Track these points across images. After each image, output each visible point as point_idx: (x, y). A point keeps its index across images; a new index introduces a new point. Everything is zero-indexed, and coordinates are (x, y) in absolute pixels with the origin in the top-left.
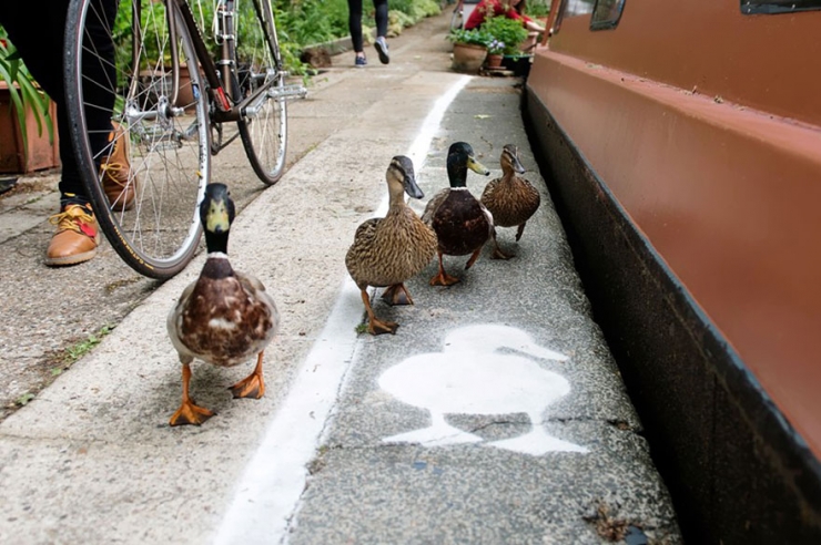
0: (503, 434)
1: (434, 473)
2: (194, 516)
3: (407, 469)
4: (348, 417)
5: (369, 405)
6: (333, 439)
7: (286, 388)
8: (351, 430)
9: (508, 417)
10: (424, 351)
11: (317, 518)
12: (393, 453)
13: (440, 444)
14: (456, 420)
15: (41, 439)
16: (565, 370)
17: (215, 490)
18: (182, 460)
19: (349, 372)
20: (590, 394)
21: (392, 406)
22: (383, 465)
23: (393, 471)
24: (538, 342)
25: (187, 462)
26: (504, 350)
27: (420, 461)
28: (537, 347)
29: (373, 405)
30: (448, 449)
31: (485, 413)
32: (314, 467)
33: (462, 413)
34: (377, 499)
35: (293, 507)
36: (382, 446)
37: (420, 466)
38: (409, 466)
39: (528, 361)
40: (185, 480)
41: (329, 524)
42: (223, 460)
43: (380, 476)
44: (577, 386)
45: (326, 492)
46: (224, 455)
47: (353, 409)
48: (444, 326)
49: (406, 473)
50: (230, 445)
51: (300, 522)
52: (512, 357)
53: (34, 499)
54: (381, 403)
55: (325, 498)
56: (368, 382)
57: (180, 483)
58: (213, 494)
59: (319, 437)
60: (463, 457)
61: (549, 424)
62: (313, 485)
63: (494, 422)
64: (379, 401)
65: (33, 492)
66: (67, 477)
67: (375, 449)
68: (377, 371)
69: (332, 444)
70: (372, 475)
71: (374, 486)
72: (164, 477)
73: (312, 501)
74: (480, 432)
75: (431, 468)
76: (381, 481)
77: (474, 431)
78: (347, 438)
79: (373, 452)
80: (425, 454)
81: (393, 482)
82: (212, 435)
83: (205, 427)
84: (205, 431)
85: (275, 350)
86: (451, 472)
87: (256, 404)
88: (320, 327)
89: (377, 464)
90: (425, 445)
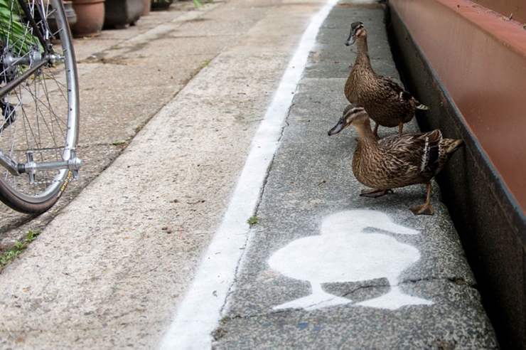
0: (368, 296)
1: (314, 330)
3: (292, 329)
4: (245, 293)
5: (261, 282)
6: (232, 311)
7: (192, 274)
8: (247, 303)
9: (372, 282)
10: (305, 236)
12: (281, 318)
13: (319, 307)
14: (331, 288)
16: (416, 242)
18: (109, 338)
19: (244, 257)
20: (435, 259)
21: (281, 281)
22: (274, 328)
23: (282, 331)
24: (396, 221)
25: (112, 340)
26: (369, 230)
27: (303, 322)
28: (395, 225)
29: (266, 281)
30: (324, 311)
31: (354, 281)
32: (218, 334)
33: (336, 282)
36: (273, 313)
37: (303, 326)
38: (294, 327)
39: (388, 237)
42: (143, 336)
43: (271, 336)
44: (425, 254)
46: (143, 332)
47: (248, 286)
48: (321, 214)
49: (292, 332)
50: (147, 323)
52: (375, 235)
54: (271, 280)
56: (260, 263)
59: (221, 311)
60: (337, 316)
61: (403, 285)
63: (361, 287)
64: (269, 278)
67: (267, 316)
68: (267, 254)
69: (232, 315)
70: (265, 336)
71: (267, 345)
74: (350, 295)
75: (311, 327)
76: (272, 340)
78: (244, 309)
79: (265, 318)
80: (307, 316)
81: (282, 340)
82: (131, 317)
83: (125, 311)
84: (127, 314)
85: (180, 243)
86: (328, 328)
87: (168, 288)
88: (218, 222)
89: (269, 328)
90: (307, 309)
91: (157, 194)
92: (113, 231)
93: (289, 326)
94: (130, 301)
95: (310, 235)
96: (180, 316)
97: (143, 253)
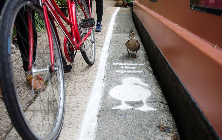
0: (138, 106)
1: (124, 117)
2: (75, 130)
3: (118, 116)
4: (104, 103)
5: (108, 99)
6: (101, 109)
7: (89, 96)
8: (105, 106)
9: (138, 102)
10: (118, 85)
11: (101, 129)
12: (115, 112)
13: (125, 109)
14: (127, 103)
15: (38, 111)
16: (149, 89)
17: (78, 123)
18: (70, 115)
19: (103, 91)
20: (155, 95)
21: (114, 100)
22: (113, 115)
23: (115, 116)
24: (143, 81)
25: (71, 116)
26: (136, 84)
27: (121, 114)
28: (143, 83)
29: (109, 99)
30: (126, 110)
31: (133, 101)
32: (99, 116)
33: (128, 101)
34: (113, 124)
35: (95, 126)
36: (112, 110)
37: (121, 115)
38: (119, 115)
39: (141, 87)
40: (71, 120)
41: (104, 130)
42: (79, 115)
43: (113, 118)
44: (152, 93)
45: (102, 122)
46: (79, 114)
47: (105, 101)
48: (122, 78)
49: (118, 117)
50: (80, 111)
51: (97, 130)
52: (138, 86)
53: (40, 126)
54: (111, 99)
55: (102, 124)
56: (107, 93)
57: (70, 121)
58: (78, 124)
59: (98, 108)
60: (130, 112)
61: (147, 103)
62: (99, 121)
63: (135, 103)
64: (110, 98)
65: (39, 125)
66: (46, 120)
67: (111, 111)
68: (109, 91)
69: (102, 110)
70: (111, 117)
71: (112, 120)
72: (67, 120)
73: (99, 125)
74: (133, 106)
75: (123, 115)
76: (113, 119)
77: (131, 106)
78: (105, 108)
79: (110, 111)
80: (122, 112)
81: (116, 119)
82: (75, 109)
83: (73, 106)
84: (74, 107)
85: (85, 85)
86: (128, 116)
87: (84, 100)
88: (95, 79)
89: (112, 115)
90: (121, 109)
91: (78, 69)
92: (68, 80)
93: (117, 115)
94: (74, 103)
95: (120, 85)
96: (88, 109)
97: (76, 88)
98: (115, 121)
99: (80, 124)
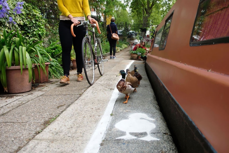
3: (121, 145)
4: (109, 134)
5: (113, 131)
6: (105, 138)
7: (95, 128)
8: (109, 136)
9: (143, 133)
12: (118, 141)
13: (128, 139)
14: (132, 134)
15: (43, 140)
16: (154, 122)
17: (80, 150)
18: (74, 144)
19: (109, 124)
20: (160, 127)
21: (118, 131)
23: (118, 145)
24: (149, 116)
25: (75, 144)
26: (141, 118)
28: (149, 118)
29: (114, 131)
30: (130, 140)
31: (138, 132)
32: (102, 145)
33: (133, 132)
34: (115, 151)
36: (116, 140)
37: (124, 144)
39: (147, 121)
40: (74, 148)
42: (82, 144)
43: (115, 146)
44: (157, 126)
45: (104, 150)
46: (82, 143)
47: (110, 132)
48: (129, 114)
50: (84, 140)
52: (143, 120)
54: (116, 130)
55: (104, 151)
56: (113, 126)
57: (73, 149)
59: (103, 138)
60: (133, 142)
61: (151, 134)
62: (101, 149)
63: (140, 134)
65: (42, 151)
66: (49, 148)
67: (114, 140)
68: (115, 124)
69: (105, 140)
70: (114, 146)
72: (70, 147)
73: (101, 152)
74: (137, 136)
75: (126, 144)
76: (116, 147)
77: (135, 136)
78: (108, 138)
79: (114, 141)
80: (125, 141)
81: (118, 147)
82: (80, 138)
84: (79, 137)
85: (93, 119)
86: (131, 145)
87: (89, 131)
88: (103, 114)
89: (115, 144)
90: (125, 139)
91: (88, 107)
92: (77, 115)
94: (80, 134)
95: (126, 119)
96: (92, 139)
97: (84, 121)
98: (117, 149)
99: (82, 151)
